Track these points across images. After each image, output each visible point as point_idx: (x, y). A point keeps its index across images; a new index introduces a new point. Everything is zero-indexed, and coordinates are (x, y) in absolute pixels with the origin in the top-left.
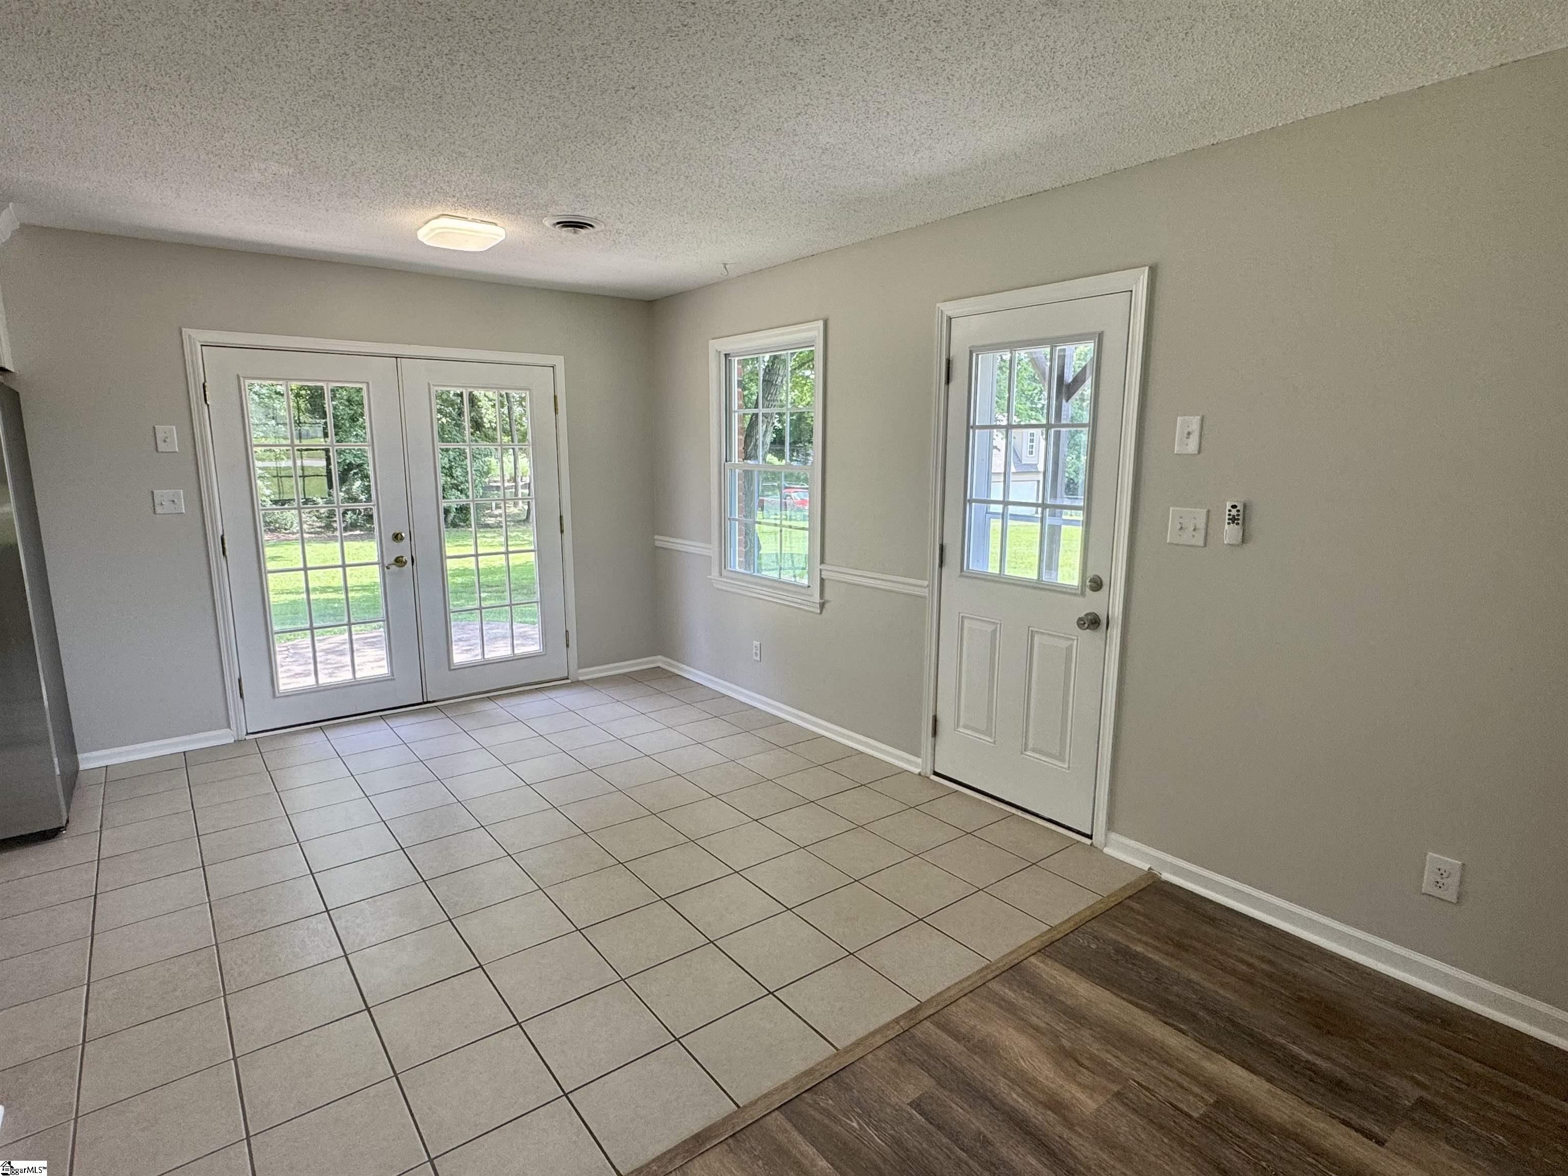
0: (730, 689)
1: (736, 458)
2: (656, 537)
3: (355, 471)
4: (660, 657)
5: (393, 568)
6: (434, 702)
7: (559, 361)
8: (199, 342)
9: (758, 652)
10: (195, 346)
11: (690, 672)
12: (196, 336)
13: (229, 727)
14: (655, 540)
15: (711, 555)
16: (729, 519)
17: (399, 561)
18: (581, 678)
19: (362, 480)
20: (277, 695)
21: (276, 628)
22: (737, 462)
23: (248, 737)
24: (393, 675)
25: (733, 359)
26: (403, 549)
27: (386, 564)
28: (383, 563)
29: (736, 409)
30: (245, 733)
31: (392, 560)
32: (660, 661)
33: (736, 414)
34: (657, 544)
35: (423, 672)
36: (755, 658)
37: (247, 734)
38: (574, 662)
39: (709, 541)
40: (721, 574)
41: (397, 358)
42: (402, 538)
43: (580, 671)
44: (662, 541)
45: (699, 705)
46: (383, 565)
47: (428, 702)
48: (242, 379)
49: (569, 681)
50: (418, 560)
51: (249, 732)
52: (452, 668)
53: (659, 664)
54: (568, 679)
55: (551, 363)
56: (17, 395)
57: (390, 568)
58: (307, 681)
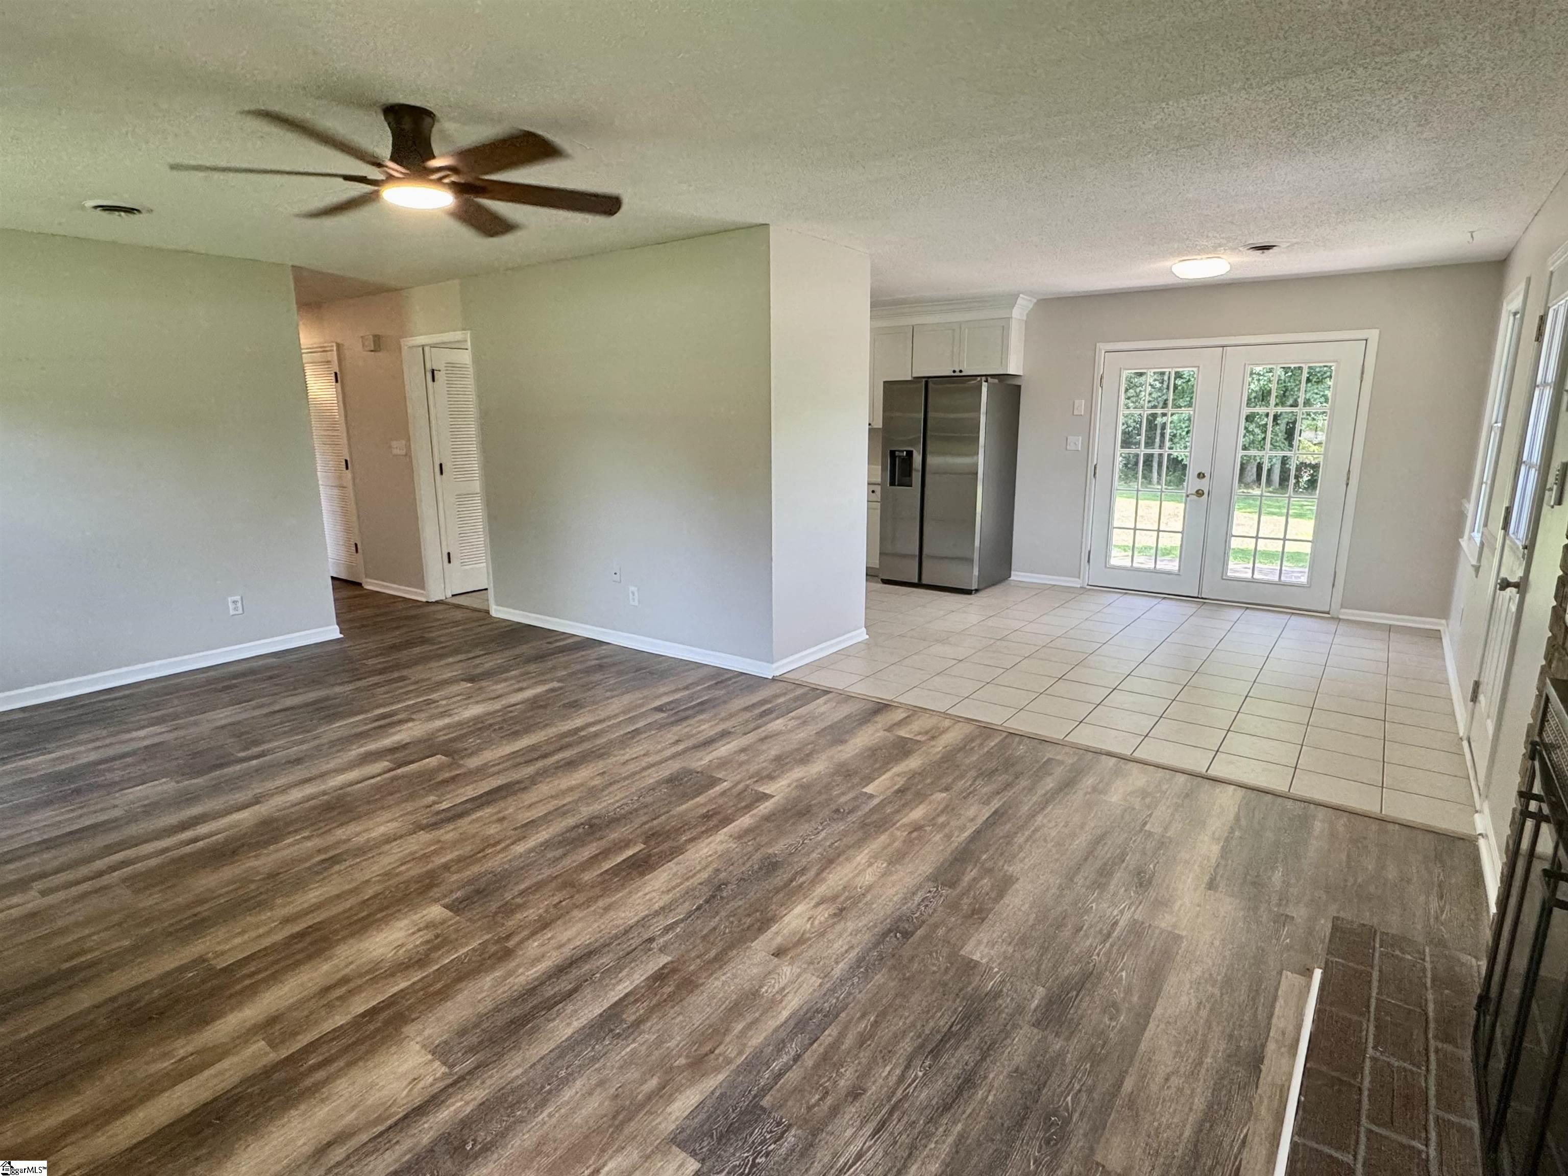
4: (1443, 621)
5: (1195, 497)
6: (1206, 599)
7: (1373, 334)
8: (1105, 349)
10: (1101, 353)
12: (1103, 347)
13: (1079, 577)
14: (1461, 503)
17: (1198, 493)
18: (1341, 617)
20: (1107, 566)
21: (1115, 525)
23: (1086, 587)
24: (1180, 573)
26: (1203, 485)
27: (1189, 493)
30: (1087, 584)
31: (1194, 492)
32: (1442, 625)
35: (1202, 575)
38: (1337, 602)
41: (1223, 347)
42: (1204, 476)
43: (1343, 610)
46: (1187, 494)
47: (1201, 598)
48: (1122, 370)
49: (1330, 616)
50: (1213, 495)
52: (1225, 578)
53: (1440, 628)
54: (1328, 613)
55: (1364, 337)
56: (1019, 387)
57: (1192, 497)
58: (1127, 563)
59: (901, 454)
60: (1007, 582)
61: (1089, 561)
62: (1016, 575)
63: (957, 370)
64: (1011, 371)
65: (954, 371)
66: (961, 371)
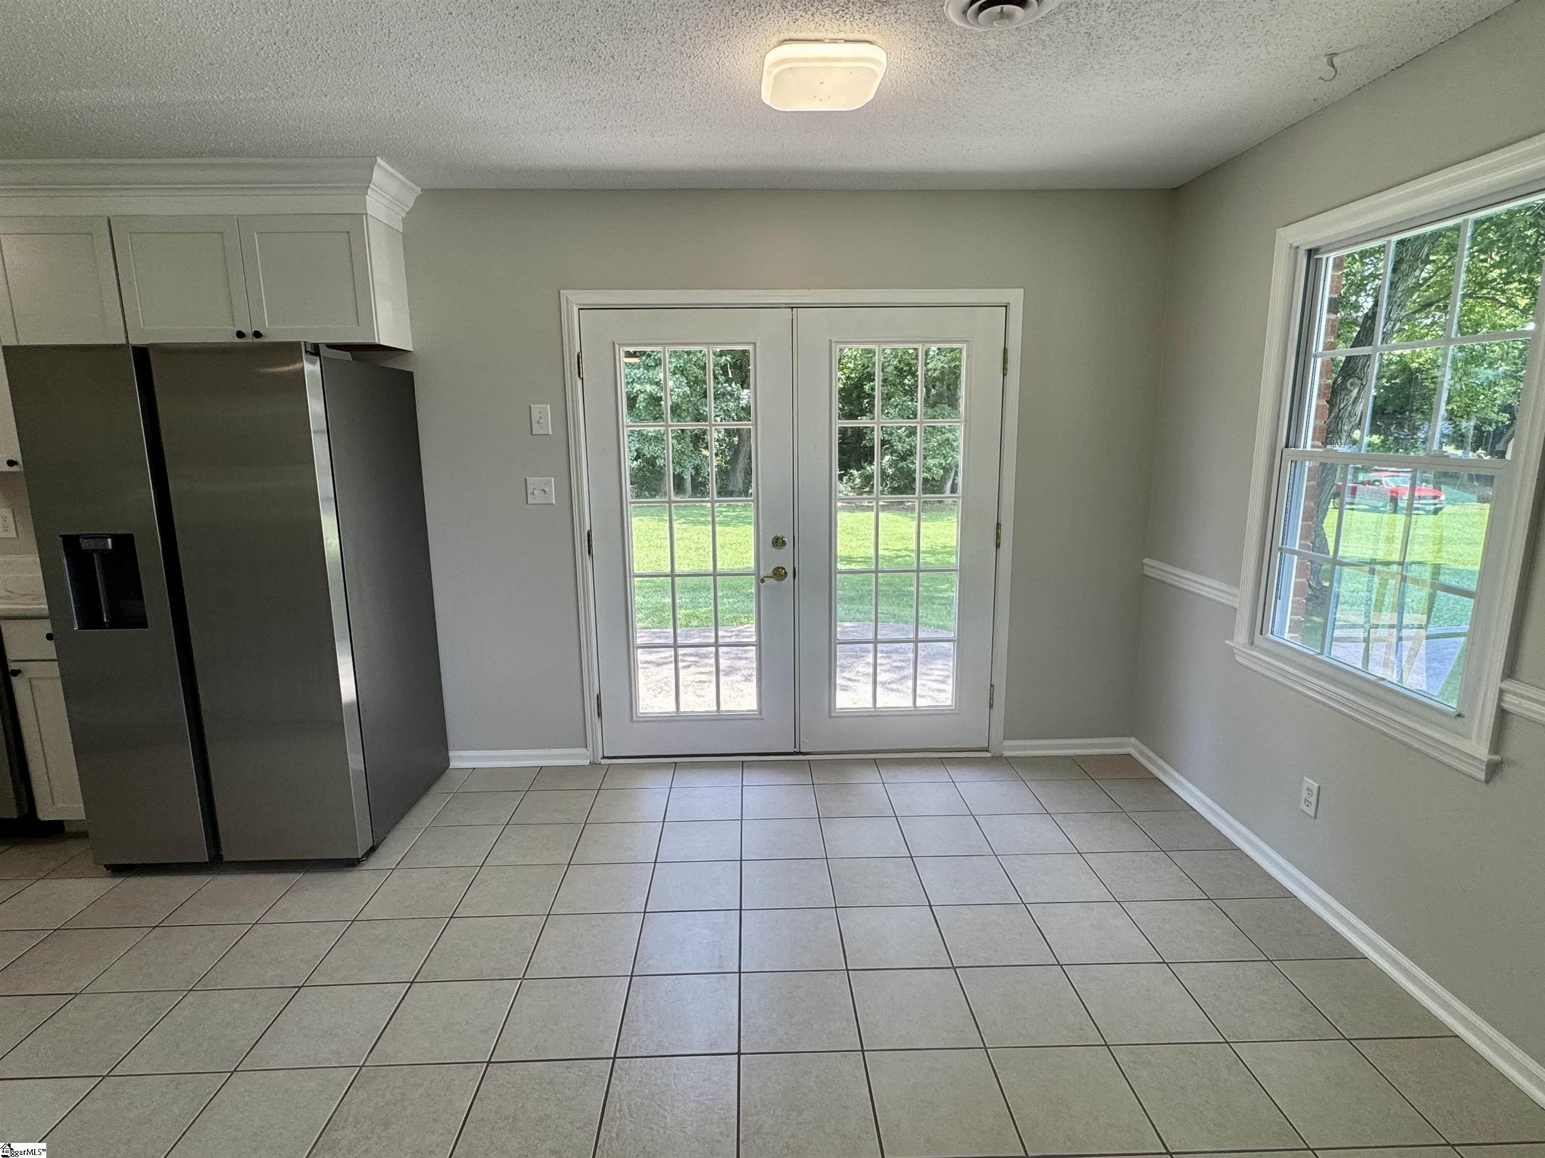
0: (1250, 842)
1: (1308, 441)
2: (1146, 561)
3: (887, 446)
4: (1133, 740)
5: (773, 581)
6: (808, 754)
7: (1015, 297)
8: (577, 304)
9: (1313, 799)
10: (572, 311)
11: (1177, 782)
12: (574, 298)
13: (586, 747)
14: (1143, 564)
15: (1236, 605)
16: (1281, 549)
17: (779, 574)
18: (1007, 754)
19: (892, 455)
20: (635, 719)
21: (639, 641)
22: (1309, 448)
23: (604, 762)
24: (761, 714)
25: (1325, 257)
26: (783, 558)
27: (762, 575)
28: (759, 574)
29: (1320, 349)
30: (601, 755)
31: (770, 572)
32: (1131, 746)
33: (1319, 360)
34: (1147, 571)
35: (797, 715)
36: (1303, 806)
37: (604, 757)
38: (998, 730)
39: (1235, 581)
40: (1252, 643)
41: (792, 308)
42: (784, 543)
43: (1008, 743)
44: (1154, 567)
45: (1179, 858)
46: (758, 578)
47: (800, 753)
48: (617, 346)
49: (989, 755)
50: (801, 574)
51: (605, 755)
52: (833, 714)
53: (1131, 751)
54: (987, 751)
55: (1004, 301)
56: (409, 377)
57: (768, 581)
58: (667, 706)
59: (100, 544)
60: (444, 778)
61: (599, 714)
62: (461, 758)
63: (248, 331)
64: (384, 340)
65: (240, 334)
66: (257, 334)
